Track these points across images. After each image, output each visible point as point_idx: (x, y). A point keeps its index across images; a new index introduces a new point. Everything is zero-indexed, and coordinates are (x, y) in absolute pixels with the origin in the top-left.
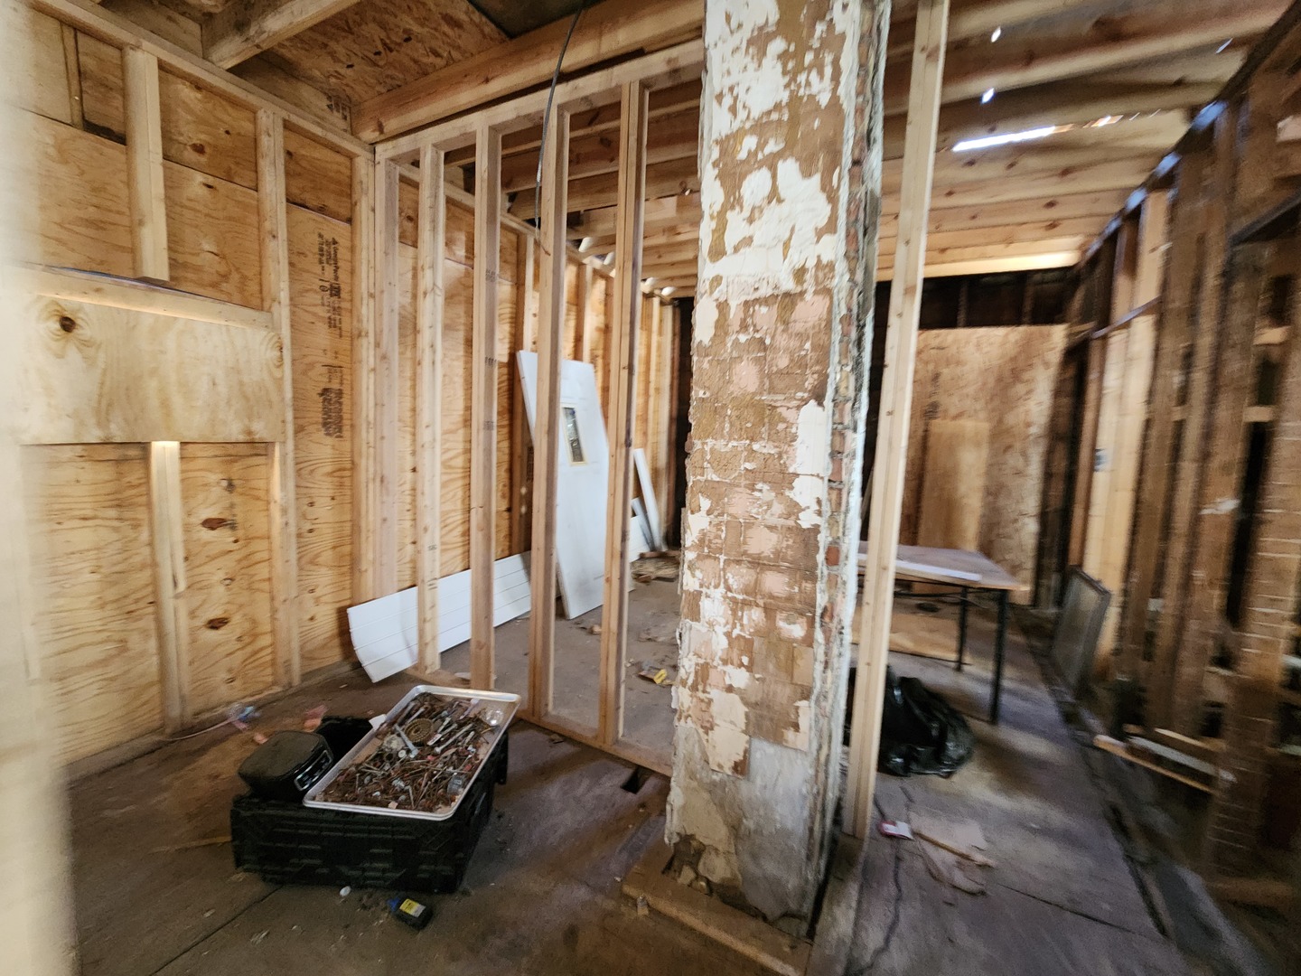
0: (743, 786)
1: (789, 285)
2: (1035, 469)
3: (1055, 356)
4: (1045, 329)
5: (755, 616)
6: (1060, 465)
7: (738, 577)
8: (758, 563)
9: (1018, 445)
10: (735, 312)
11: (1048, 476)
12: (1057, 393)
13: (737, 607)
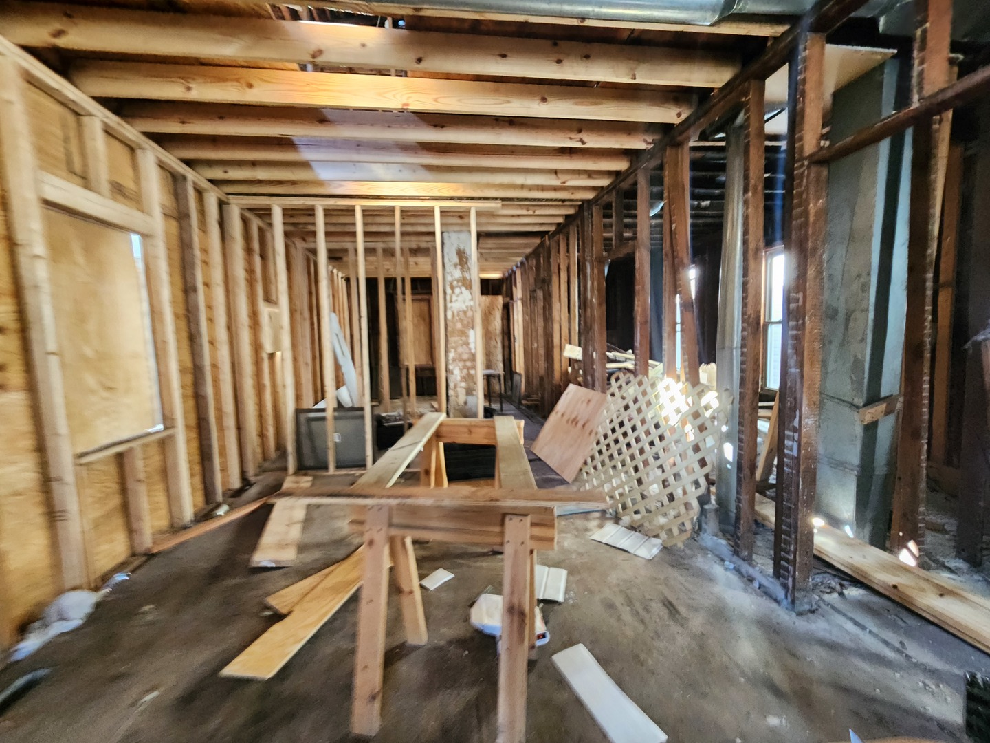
0: (466, 407)
1: (465, 309)
2: (499, 345)
3: (500, 306)
4: (496, 296)
5: (465, 371)
6: (506, 343)
7: (461, 364)
8: (465, 361)
9: (493, 337)
10: (456, 314)
11: (503, 347)
12: (502, 319)
13: (461, 370)
